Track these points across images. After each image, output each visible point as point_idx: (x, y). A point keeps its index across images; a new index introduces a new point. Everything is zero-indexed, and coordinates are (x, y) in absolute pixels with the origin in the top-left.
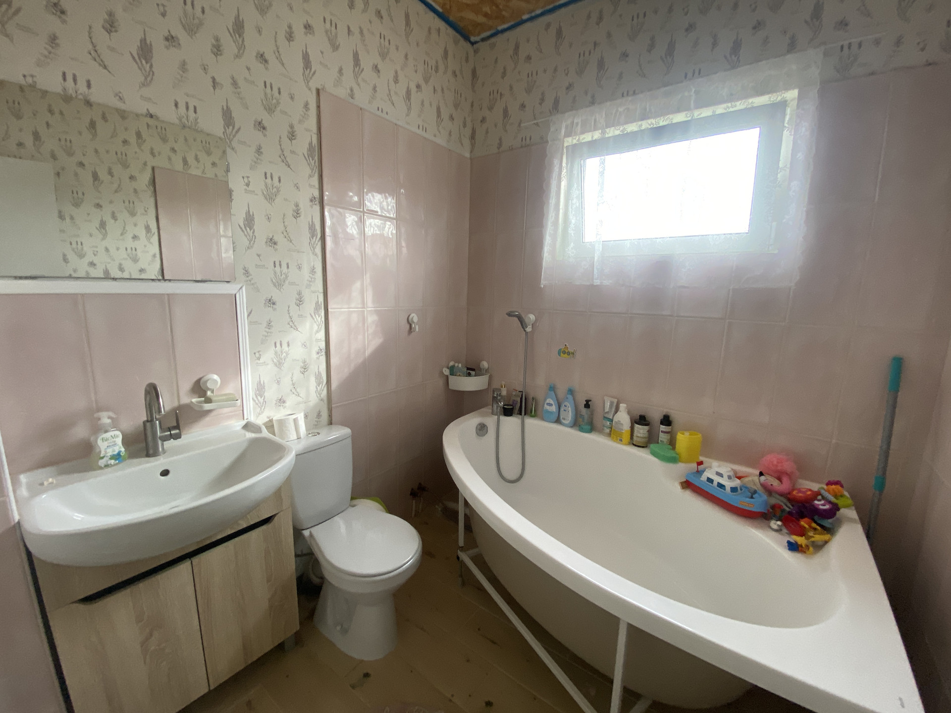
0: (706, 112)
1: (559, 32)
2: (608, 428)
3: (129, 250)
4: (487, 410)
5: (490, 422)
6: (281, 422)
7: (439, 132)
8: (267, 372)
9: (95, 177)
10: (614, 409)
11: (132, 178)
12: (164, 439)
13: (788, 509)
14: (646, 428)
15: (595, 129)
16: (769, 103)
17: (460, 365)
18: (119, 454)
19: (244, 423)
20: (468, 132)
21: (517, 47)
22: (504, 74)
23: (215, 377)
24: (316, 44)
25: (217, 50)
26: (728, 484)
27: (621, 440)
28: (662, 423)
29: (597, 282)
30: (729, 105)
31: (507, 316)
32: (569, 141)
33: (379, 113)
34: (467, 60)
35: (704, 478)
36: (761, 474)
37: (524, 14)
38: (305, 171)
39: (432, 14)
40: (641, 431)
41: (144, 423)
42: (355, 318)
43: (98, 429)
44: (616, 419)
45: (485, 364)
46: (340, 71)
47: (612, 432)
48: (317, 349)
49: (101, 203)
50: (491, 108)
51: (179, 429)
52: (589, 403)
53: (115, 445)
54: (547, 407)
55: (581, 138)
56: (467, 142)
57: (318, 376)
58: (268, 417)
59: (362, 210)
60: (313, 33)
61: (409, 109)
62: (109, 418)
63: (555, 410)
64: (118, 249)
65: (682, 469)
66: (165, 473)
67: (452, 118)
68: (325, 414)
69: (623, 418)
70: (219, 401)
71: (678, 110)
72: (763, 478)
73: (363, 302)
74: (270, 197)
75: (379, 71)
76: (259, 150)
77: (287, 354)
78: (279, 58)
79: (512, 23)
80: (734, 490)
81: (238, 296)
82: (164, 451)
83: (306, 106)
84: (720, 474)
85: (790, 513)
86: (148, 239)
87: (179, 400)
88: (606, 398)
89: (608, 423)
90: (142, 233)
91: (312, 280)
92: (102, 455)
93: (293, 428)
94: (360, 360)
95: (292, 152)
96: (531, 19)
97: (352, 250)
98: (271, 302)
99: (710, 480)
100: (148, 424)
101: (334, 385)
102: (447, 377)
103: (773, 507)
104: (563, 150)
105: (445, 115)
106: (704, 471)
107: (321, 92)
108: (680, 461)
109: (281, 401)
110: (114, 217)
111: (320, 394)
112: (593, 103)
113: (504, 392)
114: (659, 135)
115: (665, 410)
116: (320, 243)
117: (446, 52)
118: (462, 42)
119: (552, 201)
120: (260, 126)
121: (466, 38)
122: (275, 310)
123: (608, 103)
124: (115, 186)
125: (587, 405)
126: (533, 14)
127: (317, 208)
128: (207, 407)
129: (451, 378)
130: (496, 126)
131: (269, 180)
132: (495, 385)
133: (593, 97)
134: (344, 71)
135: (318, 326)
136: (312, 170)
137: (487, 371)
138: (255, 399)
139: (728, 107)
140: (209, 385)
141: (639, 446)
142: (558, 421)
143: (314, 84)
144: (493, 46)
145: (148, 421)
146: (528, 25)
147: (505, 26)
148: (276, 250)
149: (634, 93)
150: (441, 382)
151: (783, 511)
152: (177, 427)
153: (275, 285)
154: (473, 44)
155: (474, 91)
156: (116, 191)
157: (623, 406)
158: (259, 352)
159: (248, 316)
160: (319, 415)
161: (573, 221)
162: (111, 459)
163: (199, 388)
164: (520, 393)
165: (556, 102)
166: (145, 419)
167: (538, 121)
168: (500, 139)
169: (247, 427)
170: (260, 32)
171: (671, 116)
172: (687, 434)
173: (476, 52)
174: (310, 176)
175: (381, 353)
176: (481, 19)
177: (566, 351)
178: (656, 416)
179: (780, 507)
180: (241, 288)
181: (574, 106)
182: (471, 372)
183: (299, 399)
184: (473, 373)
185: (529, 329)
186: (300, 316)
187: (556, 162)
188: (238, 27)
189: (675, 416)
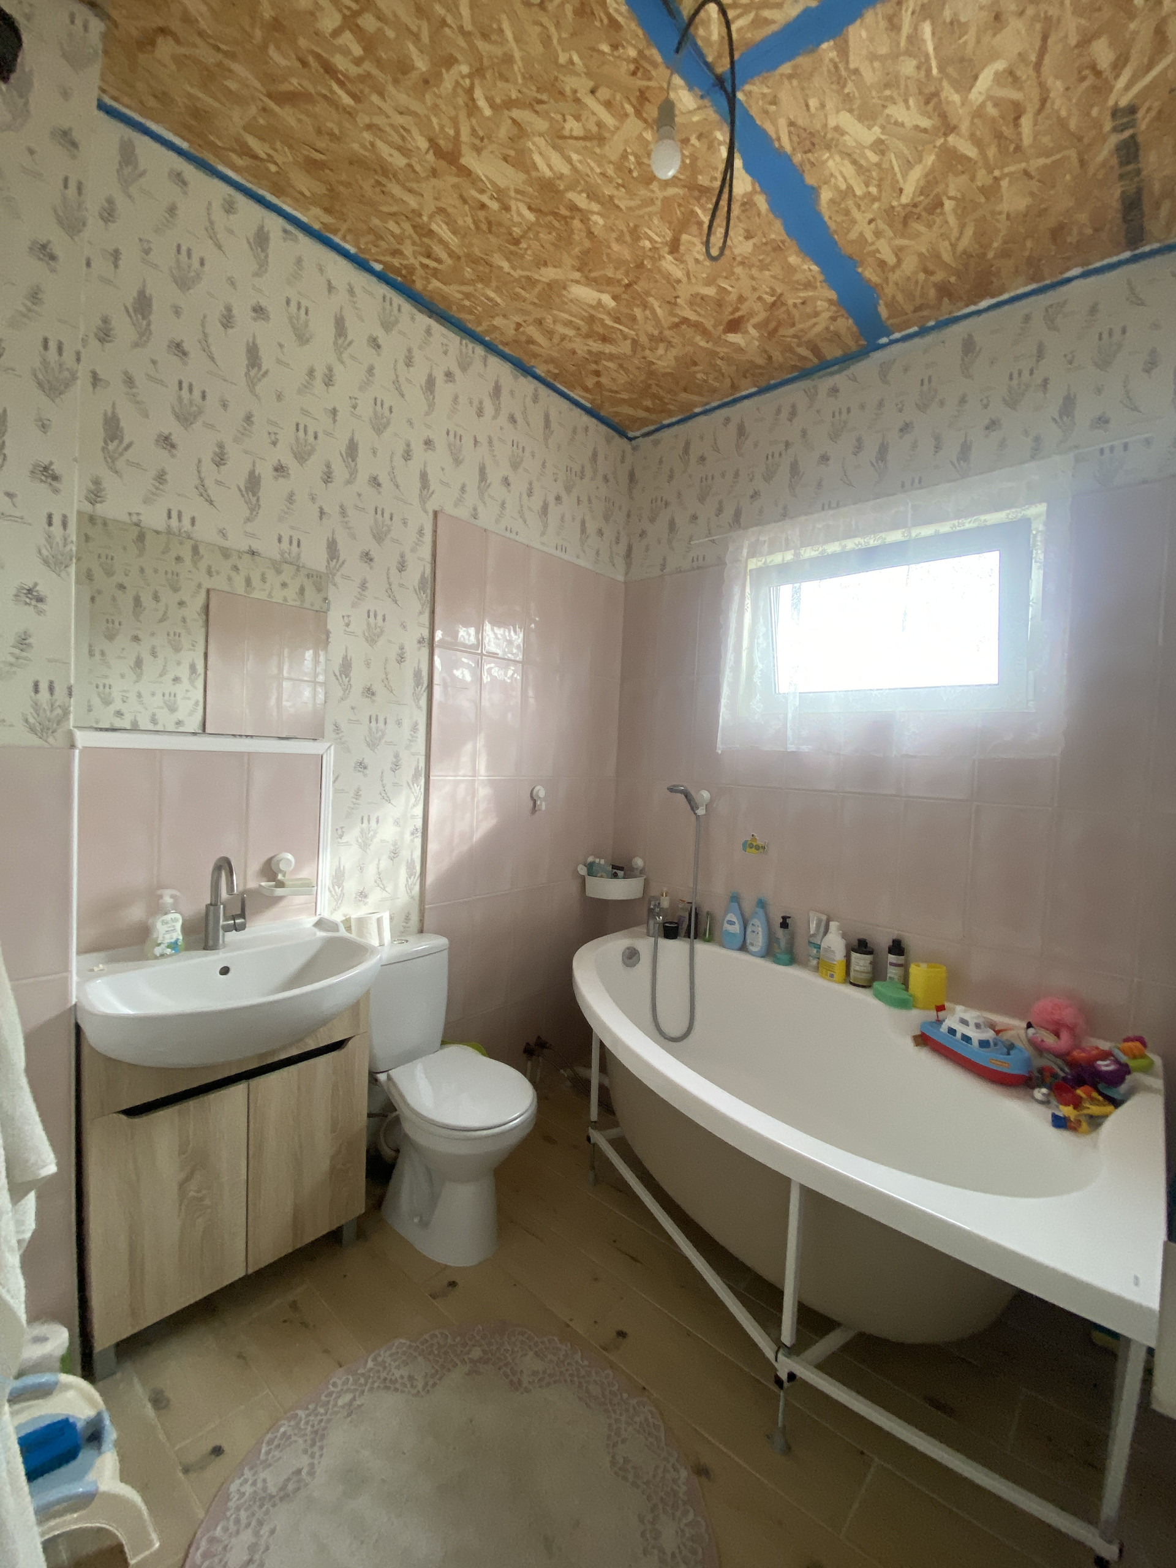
0: (927, 531)
1: (741, 431)
2: (814, 958)
3: (167, 695)
4: (642, 929)
5: (644, 945)
6: (361, 921)
7: (584, 552)
8: (349, 856)
9: (137, 601)
10: (822, 930)
11: (181, 604)
12: (227, 929)
13: (1062, 1074)
14: (869, 958)
15: (787, 549)
16: (1007, 520)
17: (602, 862)
18: (176, 943)
19: (316, 919)
20: (622, 549)
21: (687, 444)
22: (671, 477)
23: (290, 856)
24: (437, 462)
25: (328, 478)
26: (976, 1035)
27: (832, 976)
28: (891, 951)
29: (792, 748)
30: (956, 522)
31: (669, 793)
32: (753, 564)
33: (508, 534)
34: (623, 461)
35: (944, 1028)
36: (1029, 1025)
37: (696, 406)
38: (414, 606)
39: (578, 411)
40: (861, 962)
41: (207, 907)
42: (461, 791)
43: (157, 909)
44: (823, 945)
45: (639, 862)
46: (463, 489)
47: (821, 966)
48: (412, 828)
49: (140, 636)
50: (652, 520)
51: (244, 918)
52: (788, 921)
53: (174, 930)
54: (727, 927)
55: (768, 561)
56: (620, 561)
57: (410, 866)
58: (345, 915)
59: (479, 652)
60: (433, 449)
61: (546, 526)
62: (172, 896)
63: (738, 931)
64: (153, 694)
65: (916, 1018)
66: (225, 971)
67: (600, 533)
68: (415, 918)
69: (835, 943)
70: (294, 886)
71: (895, 527)
72: (1031, 1031)
73: (474, 769)
74: (372, 640)
75: (509, 485)
76: (363, 586)
77: (376, 833)
78: (393, 479)
79: (679, 418)
80: (984, 1044)
81: (324, 757)
82: (224, 946)
83: (421, 532)
84: (964, 1022)
85: (1064, 1079)
86: (192, 682)
87: (245, 883)
88: (812, 914)
89: (815, 951)
90: (184, 672)
91: (413, 740)
92: (159, 942)
93: (376, 931)
94: (465, 848)
95: (401, 585)
96: (704, 413)
97: (465, 702)
98: (362, 766)
99: (952, 1031)
100: (212, 908)
101: (430, 879)
102: (583, 879)
103: (1041, 1071)
104: (745, 576)
105: (591, 527)
106: (944, 1021)
107: (440, 516)
108: (915, 1007)
109: (363, 895)
110: (154, 653)
111: (411, 890)
112: (784, 515)
113: (665, 903)
114: (870, 558)
115: (896, 932)
116: (425, 695)
117: (595, 455)
118: (618, 440)
119: (731, 641)
120: (367, 557)
121: (622, 434)
122: (365, 775)
123: (802, 518)
124: (161, 613)
125: (784, 925)
126: (708, 407)
127: (425, 651)
128: (279, 892)
129: (589, 879)
130: (659, 542)
131: (372, 619)
132: (654, 892)
133: (785, 508)
134: (467, 489)
135: (416, 798)
136: (423, 605)
137: (642, 871)
138: (332, 889)
139: (954, 526)
140: (282, 866)
141: (858, 986)
142: (743, 948)
143: (432, 505)
144: (656, 443)
145: (211, 904)
146: (702, 419)
147: (674, 420)
148: (373, 701)
149: (838, 506)
150: (574, 887)
151: (1054, 1075)
152: (242, 915)
153: (368, 745)
154: (630, 439)
155: (632, 498)
156: (161, 621)
157: (833, 925)
158: (342, 828)
159: (334, 782)
160: (407, 919)
161: (760, 666)
162: (168, 947)
163: (270, 871)
164: (690, 905)
165: (737, 514)
166: (209, 902)
167: (714, 538)
168: (665, 559)
169: (320, 924)
170: (374, 453)
171: (883, 535)
172: (924, 966)
173: (635, 449)
174: (421, 613)
175: (493, 839)
176: (641, 414)
177: (755, 844)
178: (882, 939)
179: (1050, 1070)
180: (329, 747)
181: (760, 520)
182: (618, 872)
183: (385, 895)
184: (621, 873)
185: (701, 811)
186: (395, 784)
187: (736, 590)
188: (352, 449)
189: (912, 941)
